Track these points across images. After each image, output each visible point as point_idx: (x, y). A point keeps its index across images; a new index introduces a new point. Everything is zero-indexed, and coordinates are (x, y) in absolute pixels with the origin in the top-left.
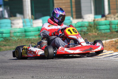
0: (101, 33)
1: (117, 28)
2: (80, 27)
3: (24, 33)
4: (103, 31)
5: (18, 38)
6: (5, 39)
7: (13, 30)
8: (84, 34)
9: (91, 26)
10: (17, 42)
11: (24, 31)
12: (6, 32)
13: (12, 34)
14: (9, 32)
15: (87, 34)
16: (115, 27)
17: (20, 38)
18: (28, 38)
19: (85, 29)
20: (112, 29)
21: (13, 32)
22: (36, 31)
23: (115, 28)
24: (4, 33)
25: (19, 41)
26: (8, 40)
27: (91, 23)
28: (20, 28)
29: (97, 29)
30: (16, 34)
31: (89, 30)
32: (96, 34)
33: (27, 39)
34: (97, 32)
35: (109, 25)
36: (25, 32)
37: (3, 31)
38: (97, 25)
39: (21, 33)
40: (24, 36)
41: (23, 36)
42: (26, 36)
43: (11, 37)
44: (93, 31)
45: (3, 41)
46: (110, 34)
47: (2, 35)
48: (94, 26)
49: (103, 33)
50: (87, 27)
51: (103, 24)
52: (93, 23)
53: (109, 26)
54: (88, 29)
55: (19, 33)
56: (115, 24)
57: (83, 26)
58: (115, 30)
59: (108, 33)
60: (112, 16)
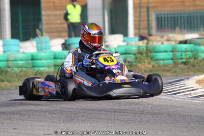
1: (184, 56)
3: (31, 61)
4: (162, 61)
5: (20, 69)
7: (12, 55)
8: (131, 67)
9: (141, 54)
10: (20, 76)
11: (30, 58)
12: (1, 59)
13: (11, 63)
14: (5, 59)
15: (135, 65)
16: (181, 55)
17: (24, 69)
18: (38, 70)
19: (131, 58)
20: (176, 59)
21: (13, 59)
22: (51, 59)
23: (180, 57)
25: (22, 74)
26: (4, 73)
27: (141, 48)
28: (23, 53)
29: (151, 58)
30: (17, 62)
31: (139, 59)
32: (151, 66)
33: (37, 72)
34: (152, 64)
35: (172, 51)
36: (32, 59)
38: (151, 52)
39: (25, 61)
40: (31, 66)
41: (28, 66)
42: (34, 66)
43: (9, 67)
44: (145, 62)
46: (174, 67)
48: (146, 53)
49: (161, 64)
50: (134, 54)
51: (162, 51)
52: (145, 49)
53: (171, 53)
54: (136, 58)
55: (22, 60)
56: (181, 52)
57: (129, 52)
58: (181, 60)
59: (170, 65)
60: (159, 38)
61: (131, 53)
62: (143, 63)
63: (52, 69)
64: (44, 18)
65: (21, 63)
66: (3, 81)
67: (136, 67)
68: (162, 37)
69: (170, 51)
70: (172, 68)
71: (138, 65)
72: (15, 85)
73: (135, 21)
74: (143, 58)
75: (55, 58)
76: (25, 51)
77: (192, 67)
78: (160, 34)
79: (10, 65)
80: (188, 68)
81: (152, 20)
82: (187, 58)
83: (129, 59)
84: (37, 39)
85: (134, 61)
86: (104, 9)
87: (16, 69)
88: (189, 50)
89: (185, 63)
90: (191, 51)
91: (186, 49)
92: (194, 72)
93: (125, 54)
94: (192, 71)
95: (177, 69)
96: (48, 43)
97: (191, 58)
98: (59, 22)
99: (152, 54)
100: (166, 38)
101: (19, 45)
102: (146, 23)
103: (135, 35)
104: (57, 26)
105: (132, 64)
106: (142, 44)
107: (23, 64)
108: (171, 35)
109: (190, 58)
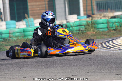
0: (99, 32)
1: (114, 26)
2: (78, 26)
3: (23, 33)
4: (101, 29)
5: (17, 38)
6: (4, 39)
7: (12, 30)
8: (83, 33)
10: (17, 42)
11: (23, 31)
12: (6, 32)
13: (11, 35)
14: (8, 32)
15: (85, 32)
16: (112, 25)
17: (19, 38)
19: (83, 28)
20: (110, 28)
21: (12, 32)
23: (112, 26)
24: (3, 34)
26: (7, 41)
27: (89, 22)
28: (18, 28)
29: (95, 28)
30: (15, 34)
31: (87, 29)
32: (95, 33)
33: (27, 39)
34: (95, 31)
35: (107, 23)
36: (24, 32)
37: (2, 32)
38: (94, 24)
39: (20, 33)
40: (23, 36)
42: (25, 36)
44: (91, 30)
45: (3, 41)
46: (108, 32)
47: (1, 36)
48: (92, 25)
50: (85, 26)
51: (101, 23)
52: (91, 22)
53: (106, 24)
54: (86, 28)
56: (112, 23)
57: (81, 25)
58: (112, 28)
59: (106, 31)
60: (99, 16)
61: (82, 25)
62: (90, 31)
64: (29, 7)
65: (17, 34)
66: (7, 46)
67: (86, 34)
68: (101, 15)
69: (106, 23)
70: (107, 33)
71: (87, 32)
73: (83, 6)
74: (90, 28)
76: (20, 27)
77: (119, 32)
78: (99, 13)
79: (11, 36)
80: (117, 33)
81: (94, 5)
82: (115, 27)
83: (81, 29)
84: (26, 20)
87: (15, 38)
88: (117, 22)
89: (115, 30)
90: (118, 22)
91: (115, 21)
93: (79, 26)
94: (119, 34)
95: (110, 34)
96: (33, 21)
97: (119, 27)
98: (38, 9)
99: (95, 25)
100: (103, 15)
101: (15, 24)
102: (90, 7)
103: (84, 14)
104: (38, 11)
105: (83, 32)
106: (89, 20)
107: (19, 35)
108: (105, 14)
109: (117, 27)
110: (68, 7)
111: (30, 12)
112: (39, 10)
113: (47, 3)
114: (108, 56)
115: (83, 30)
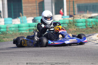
1: (91, 24)
3: (18, 28)
4: (80, 27)
5: (13, 32)
6: (3, 32)
7: (9, 25)
9: (71, 23)
10: (13, 35)
11: (17, 27)
12: (4, 27)
13: (8, 29)
14: (6, 27)
16: (90, 24)
17: (15, 32)
18: (21, 32)
20: (87, 26)
21: (9, 27)
22: (27, 27)
23: (89, 25)
24: (1, 28)
25: (14, 34)
26: (5, 34)
27: (71, 21)
28: (14, 24)
29: (75, 26)
30: (11, 29)
31: (69, 26)
32: (75, 29)
33: (21, 33)
34: (76, 28)
35: (85, 22)
36: (18, 27)
37: (1, 27)
39: (15, 28)
40: (18, 30)
41: (17, 31)
42: (19, 31)
43: (7, 31)
44: (72, 27)
45: (1, 34)
48: (73, 23)
49: (80, 28)
50: (67, 24)
51: (80, 22)
52: (72, 21)
53: (85, 23)
54: (68, 26)
55: (13, 28)
56: (90, 22)
58: (90, 26)
59: (84, 28)
60: (79, 16)
61: (66, 23)
62: (72, 28)
63: (28, 32)
64: (23, 8)
65: (13, 29)
66: (5, 38)
68: (80, 16)
69: (84, 22)
70: (85, 30)
71: (69, 29)
72: (10, 39)
73: (67, 8)
75: (29, 26)
76: (15, 23)
77: (95, 30)
78: (79, 14)
80: (93, 30)
81: (75, 8)
82: (92, 25)
83: (65, 26)
84: (20, 17)
85: (67, 27)
86: (52, 2)
87: (11, 32)
89: (91, 28)
90: (94, 22)
91: (92, 21)
92: (96, 32)
93: (63, 24)
94: (95, 31)
95: (88, 31)
96: (26, 19)
97: (95, 25)
98: (30, 9)
99: (76, 24)
100: (82, 16)
101: (12, 21)
102: (72, 9)
103: (67, 14)
104: (30, 11)
105: (66, 29)
106: (71, 19)
108: (84, 14)
109: (94, 25)
110: (54, 9)
111: (24, 12)
112: (32, 10)
113: (37, 4)
114: (85, 48)
115: (66, 27)
